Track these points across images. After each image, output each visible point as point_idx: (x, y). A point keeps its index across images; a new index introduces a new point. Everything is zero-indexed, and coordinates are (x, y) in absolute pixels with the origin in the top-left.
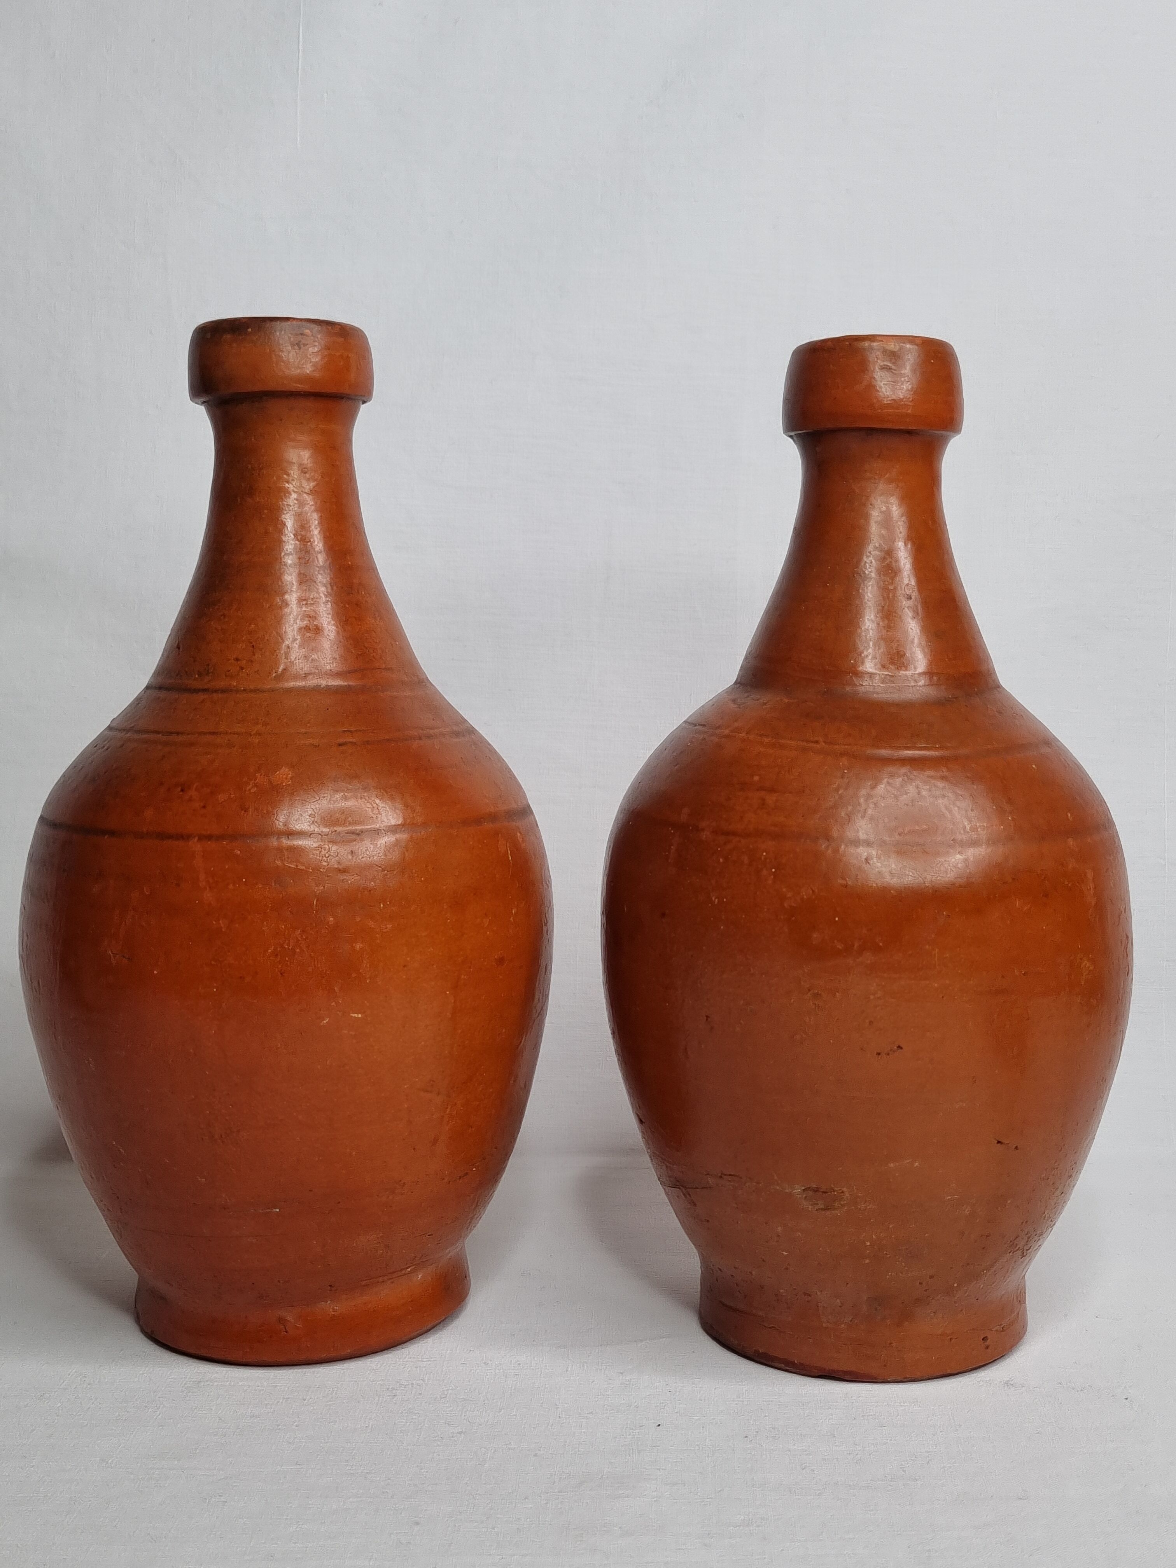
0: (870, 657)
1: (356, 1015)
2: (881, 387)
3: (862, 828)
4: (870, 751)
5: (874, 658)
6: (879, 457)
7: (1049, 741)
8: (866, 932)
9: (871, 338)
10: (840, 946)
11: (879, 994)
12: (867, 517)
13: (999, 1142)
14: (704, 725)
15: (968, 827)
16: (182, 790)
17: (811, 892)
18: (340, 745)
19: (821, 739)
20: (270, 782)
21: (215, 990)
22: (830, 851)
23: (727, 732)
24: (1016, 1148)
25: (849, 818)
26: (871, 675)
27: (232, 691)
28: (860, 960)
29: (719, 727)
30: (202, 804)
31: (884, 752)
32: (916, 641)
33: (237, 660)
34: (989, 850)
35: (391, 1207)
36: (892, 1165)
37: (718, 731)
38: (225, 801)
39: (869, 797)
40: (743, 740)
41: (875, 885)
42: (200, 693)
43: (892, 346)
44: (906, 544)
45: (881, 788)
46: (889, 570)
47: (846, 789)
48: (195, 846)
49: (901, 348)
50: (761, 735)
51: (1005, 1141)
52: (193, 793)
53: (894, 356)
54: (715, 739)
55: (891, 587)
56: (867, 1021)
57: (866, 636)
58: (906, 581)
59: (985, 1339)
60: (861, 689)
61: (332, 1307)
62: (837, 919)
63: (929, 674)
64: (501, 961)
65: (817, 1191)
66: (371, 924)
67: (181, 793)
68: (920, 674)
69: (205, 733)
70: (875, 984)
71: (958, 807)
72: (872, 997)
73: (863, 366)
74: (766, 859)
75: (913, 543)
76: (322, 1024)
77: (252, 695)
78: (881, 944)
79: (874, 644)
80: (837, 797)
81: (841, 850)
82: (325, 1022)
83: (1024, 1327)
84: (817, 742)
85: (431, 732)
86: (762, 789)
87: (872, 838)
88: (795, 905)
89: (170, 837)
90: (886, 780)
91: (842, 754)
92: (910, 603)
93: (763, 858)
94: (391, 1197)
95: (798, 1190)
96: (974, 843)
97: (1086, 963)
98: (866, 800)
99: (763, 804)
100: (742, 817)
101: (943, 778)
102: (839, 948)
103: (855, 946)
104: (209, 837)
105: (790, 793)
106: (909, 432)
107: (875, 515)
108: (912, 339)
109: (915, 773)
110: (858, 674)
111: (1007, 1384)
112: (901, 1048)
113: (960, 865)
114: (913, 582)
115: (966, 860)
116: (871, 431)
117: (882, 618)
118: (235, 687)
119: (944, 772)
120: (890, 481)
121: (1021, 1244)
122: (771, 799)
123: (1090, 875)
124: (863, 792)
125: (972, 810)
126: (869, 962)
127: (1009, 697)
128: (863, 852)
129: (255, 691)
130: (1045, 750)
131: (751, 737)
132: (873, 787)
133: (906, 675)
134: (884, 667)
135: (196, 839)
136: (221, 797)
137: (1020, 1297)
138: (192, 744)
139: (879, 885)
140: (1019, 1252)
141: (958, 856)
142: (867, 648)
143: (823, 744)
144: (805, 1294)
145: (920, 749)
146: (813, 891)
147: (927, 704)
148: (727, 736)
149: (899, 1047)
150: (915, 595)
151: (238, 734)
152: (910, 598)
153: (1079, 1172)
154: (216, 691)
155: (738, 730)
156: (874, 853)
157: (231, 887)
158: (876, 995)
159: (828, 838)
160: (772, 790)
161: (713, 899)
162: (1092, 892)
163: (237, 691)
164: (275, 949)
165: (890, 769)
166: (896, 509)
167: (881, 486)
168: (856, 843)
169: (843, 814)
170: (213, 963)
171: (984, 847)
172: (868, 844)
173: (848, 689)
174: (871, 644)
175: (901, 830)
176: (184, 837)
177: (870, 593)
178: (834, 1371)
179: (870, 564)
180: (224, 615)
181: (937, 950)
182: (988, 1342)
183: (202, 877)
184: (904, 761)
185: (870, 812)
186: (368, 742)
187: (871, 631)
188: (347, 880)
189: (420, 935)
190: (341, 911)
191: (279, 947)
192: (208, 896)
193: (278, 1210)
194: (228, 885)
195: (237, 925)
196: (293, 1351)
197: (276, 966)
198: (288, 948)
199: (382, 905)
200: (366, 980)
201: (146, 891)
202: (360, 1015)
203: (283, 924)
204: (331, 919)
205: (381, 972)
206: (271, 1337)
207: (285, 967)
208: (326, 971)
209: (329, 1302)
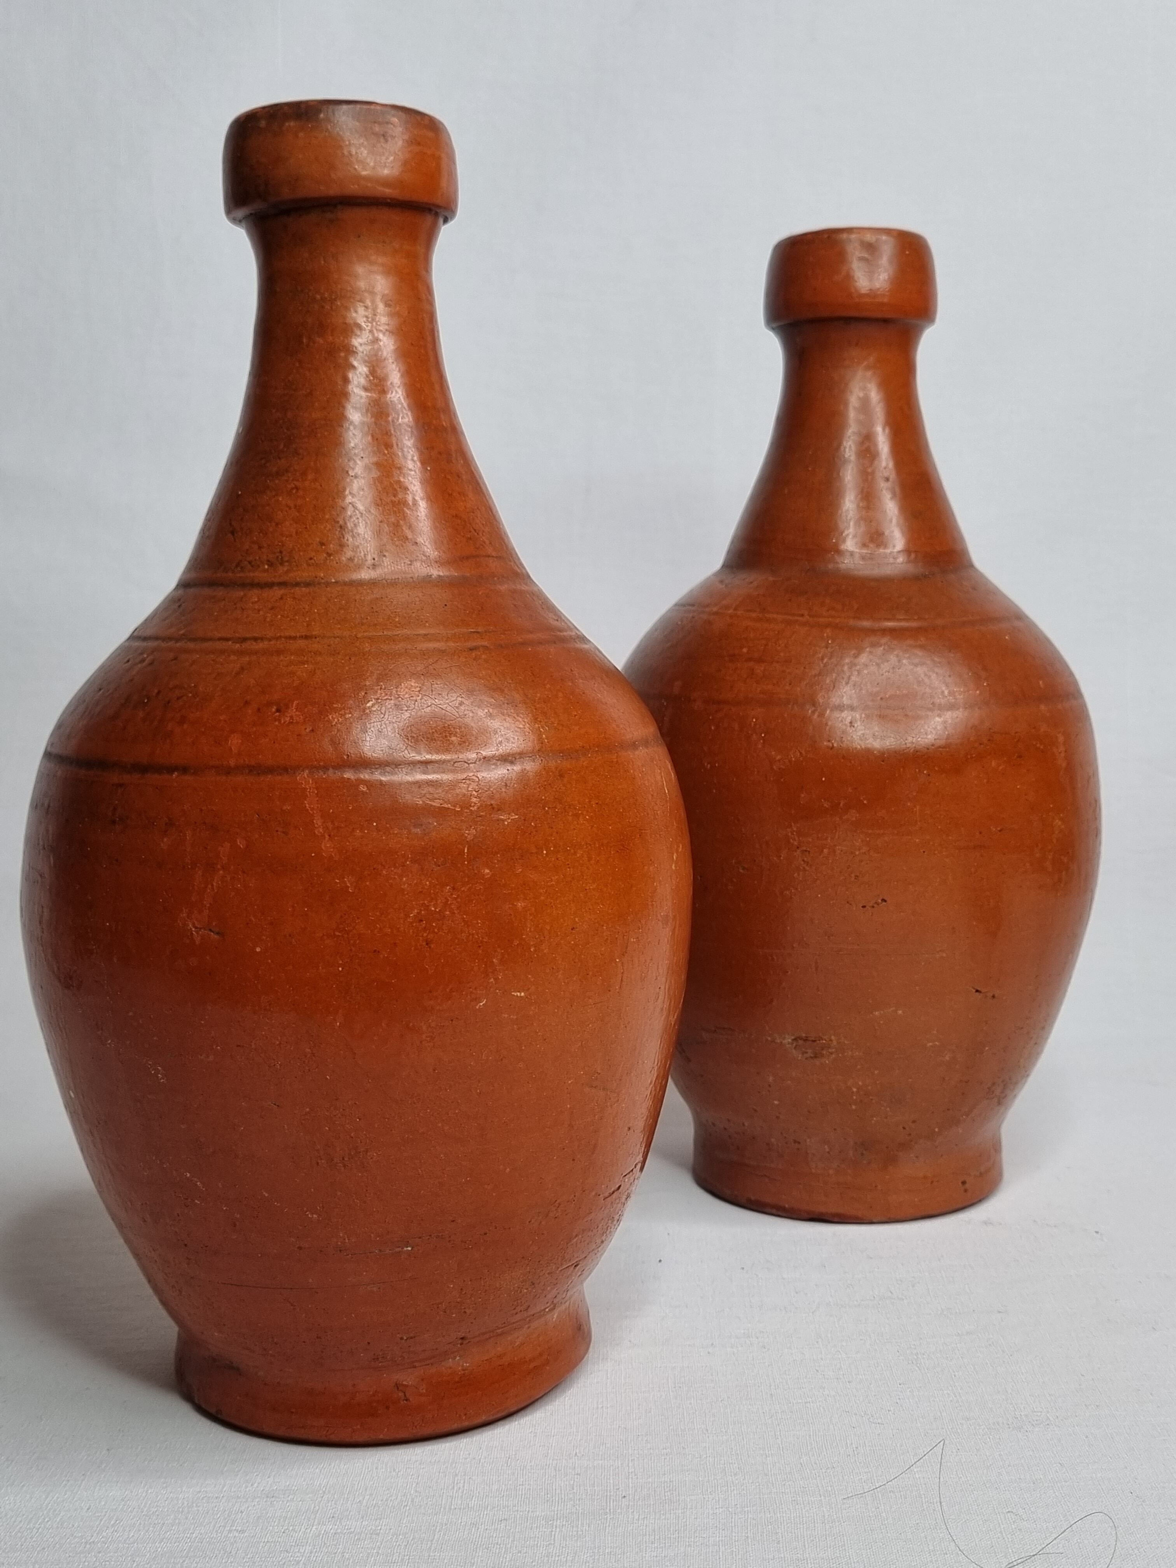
0: (851, 536)
1: (519, 994)
2: (859, 278)
3: (845, 694)
4: (852, 622)
5: (855, 536)
6: (857, 344)
7: (1020, 616)
8: (851, 791)
9: (849, 230)
10: (826, 805)
11: (865, 849)
12: (846, 404)
13: (977, 991)
14: (693, 605)
15: (946, 693)
16: (278, 710)
17: (799, 754)
19: (806, 613)
21: (340, 969)
22: (815, 716)
23: (715, 609)
24: (993, 997)
25: (834, 685)
26: (852, 554)
27: (319, 584)
28: (845, 817)
29: (708, 606)
31: (866, 624)
32: (894, 521)
34: (966, 714)
36: (877, 1013)
37: (707, 609)
39: (852, 665)
40: (731, 617)
41: (859, 747)
42: (275, 588)
43: (869, 237)
44: (884, 430)
45: (864, 658)
46: (867, 451)
47: (830, 659)
48: (304, 779)
49: (877, 240)
50: (748, 611)
51: (983, 990)
53: (871, 248)
54: (705, 617)
55: (870, 470)
56: (853, 875)
57: (847, 516)
58: (884, 464)
59: (964, 1183)
60: (842, 566)
61: (460, 1363)
62: (824, 779)
63: (907, 551)
65: (806, 1040)
66: (533, 876)
68: (899, 552)
70: (860, 840)
71: (937, 673)
72: (857, 853)
73: (841, 257)
74: (755, 725)
75: (891, 429)
76: (478, 1008)
78: (865, 802)
79: (855, 524)
80: (822, 665)
81: (826, 715)
82: (481, 1004)
83: (1000, 1175)
84: (803, 615)
86: (749, 660)
87: (855, 703)
88: (784, 767)
89: (271, 770)
90: (868, 649)
91: (827, 625)
92: (889, 484)
93: (753, 724)
95: (788, 1040)
96: (952, 707)
97: (1058, 822)
98: (850, 668)
99: (752, 674)
100: (732, 687)
101: (922, 647)
102: (825, 807)
103: (841, 805)
104: (323, 769)
105: (778, 662)
106: (886, 321)
107: (854, 400)
108: (888, 231)
109: (895, 642)
110: (838, 552)
111: (985, 1223)
112: (885, 901)
113: (939, 728)
114: (891, 465)
115: (945, 722)
116: (848, 320)
117: (862, 499)
119: (922, 640)
120: (868, 368)
121: (998, 1092)
122: (759, 669)
123: (1061, 739)
124: (847, 661)
125: (950, 676)
126: (854, 819)
127: (982, 576)
128: (847, 716)
130: (1017, 623)
131: (739, 613)
132: (856, 656)
133: (885, 553)
134: (864, 545)
135: (305, 773)
137: (996, 1147)
138: (279, 652)
139: (863, 747)
140: (996, 1100)
141: (937, 719)
142: (848, 528)
143: (808, 617)
144: (795, 1142)
145: (899, 620)
146: (801, 753)
147: (904, 580)
148: (716, 613)
149: (884, 900)
150: (893, 476)
152: (887, 479)
153: (1051, 1025)
154: (297, 584)
155: (727, 607)
156: (858, 716)
157: (358, 832)
158: (861, 851)
159: (814, 704)
160: (760, 661)
161: (706, 764)
162: (1063, 755)
164: (419, 912)
165: (873, 639)
166: (875, 395)
167: (860, 374)
168: (841, 708)
169: (828, 681)
170: (337, 933)
171: (961, 710)
172: (852, 708)
173: (830, 566)
174: (852, 524)
175: (882, 695)
176: (290, 769)
177: (849, 476)
178: (821, 1214)
179: (849, 447)
181: (918, 807)
182: (967, 1186)
183: (318, 822)
184: (884, 632)
185: (853, 678)
186: (502, 646)
187: (851, 511)
188: (503, 821)
189: (588, 888)
190: (498, 861)
191: (424, 910)
192: (327, 846)
193: (410, 1249)
194: (353, 830)
195: (368, 883)
196: (416, 1424)
197: (421, 934)
198: (435, 911)
199: (545, 852)
200: (530, 948)
201: (241, 844)
202: (523, 994)
203: (427, 880)
204: (487, 871)
205: (547, 937)
206: (388, 1408)
207: (432, 935)
208: (483, 938)
209: (458, 1358)
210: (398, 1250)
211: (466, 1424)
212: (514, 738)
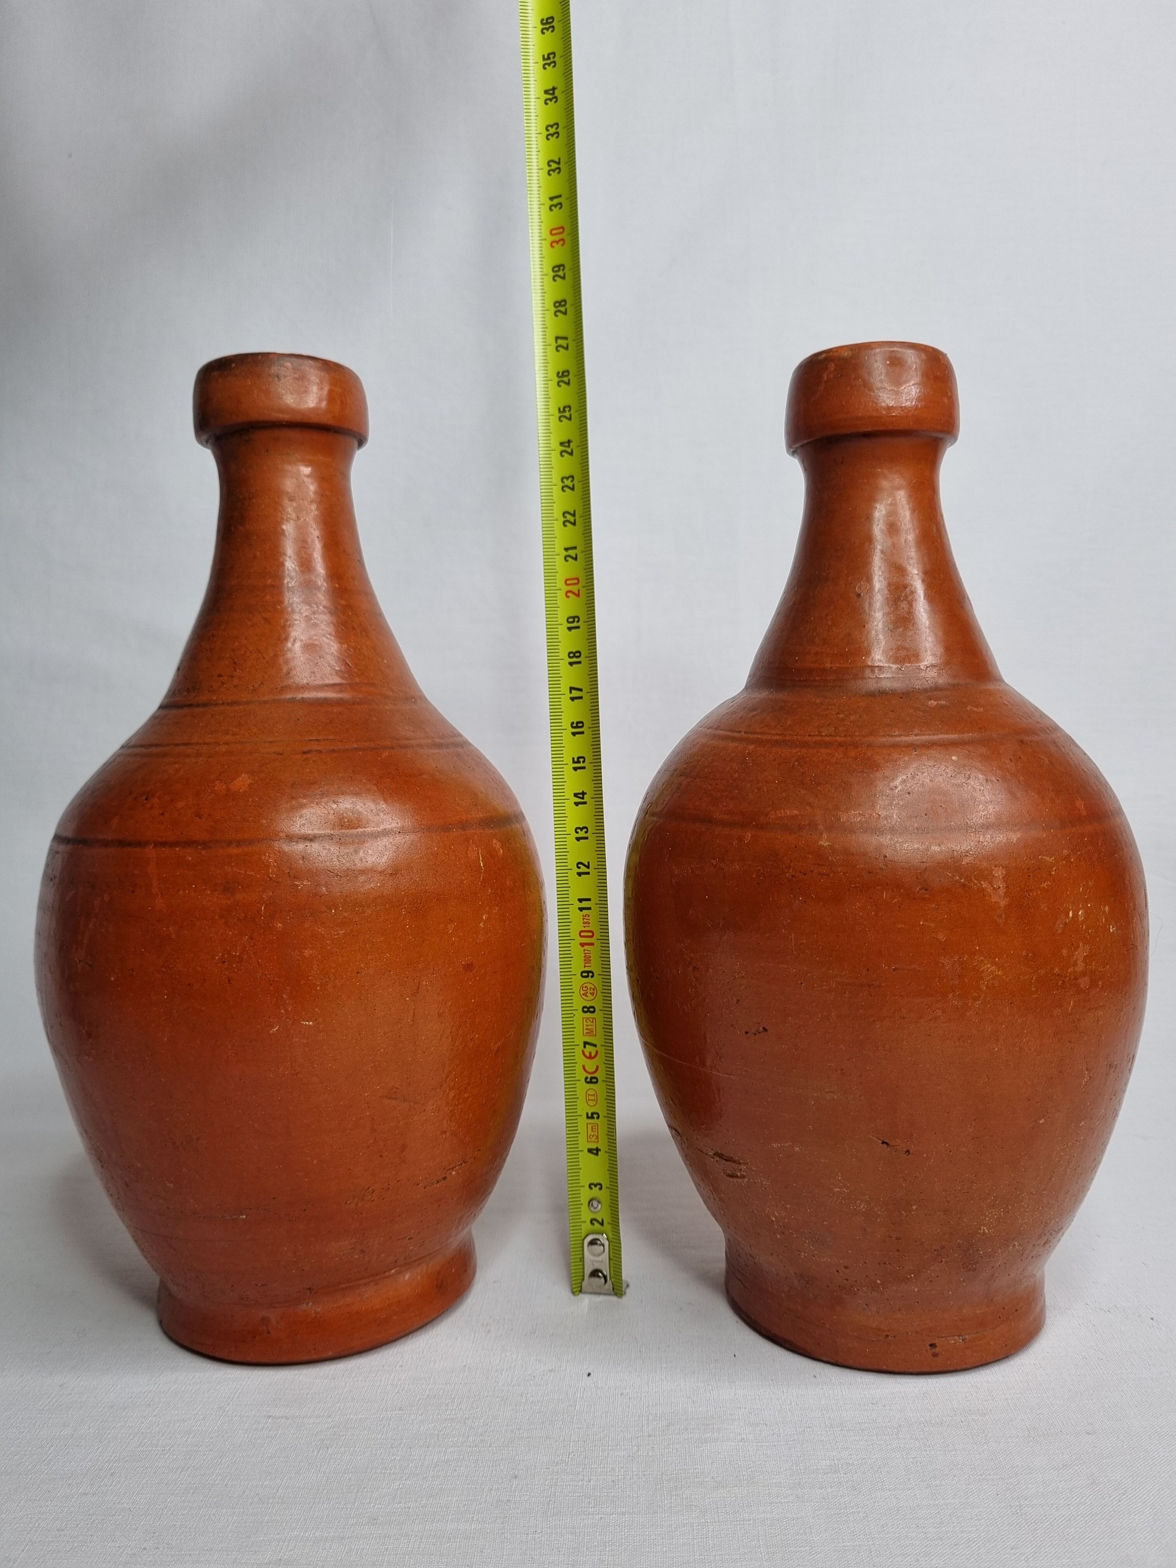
1: (307, 1023)
16: (147, 799)
18: (304, 753)
20: (228, 789)
21: (166, 997)
27: (211, 704)
30: (161, 812)
33: (220, 676)
35: (361, 1213)
38: (182, 808)
48: (150, 852)
52: (155, 801)
61: (312, 1308)
64: (469, 967)
66: (321, 930)
67: (146, 801)
69: (177, 745)
76: (271, 1032)
77: (228, 708)
82: (275, 1030)
85: (407, 742)
89: (130, 844)
94: (360, 1205)
104: (164, 844)
118: (214, 701)
129: (233, 703)
135: (151, 847)
136: (181, 804)
138: (165, 755)
151: (208, 744)
154: (198, 706)
157: (181, 892)
163: (217, 705)
164: (223, 956)
170: (163, 969)
176: (142, 844)
180: (213, 635)
183: (155, 883)
186: (334, 751)
188: (297, 886)
189: (374, 941)
190: (290, 917)
191: (227, 954)
192: (159, 903)
193: (244, 1217)
194: (178, 891)
195: (186, 932)
196: (274, 1353)
197: (224, 973)
198: (235, 955)
199: (333, 911)
200: (316, 988)
201: (106, 898)
202: (311, 1023)
203: (230, 931)
204: (280, 925)
205: (332, 979)
206: (254, 1337)
207: (232, 974)
208: (274, 978)
209: (310, 1304)
210: (235, 1217)
211: (315, 1357)
212: (317, 821)
